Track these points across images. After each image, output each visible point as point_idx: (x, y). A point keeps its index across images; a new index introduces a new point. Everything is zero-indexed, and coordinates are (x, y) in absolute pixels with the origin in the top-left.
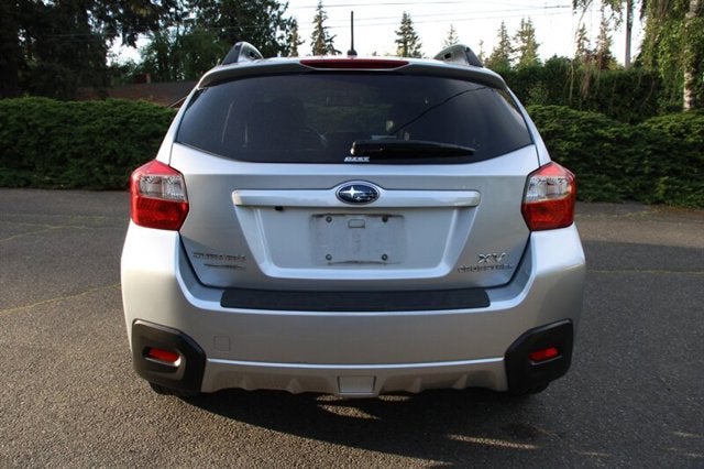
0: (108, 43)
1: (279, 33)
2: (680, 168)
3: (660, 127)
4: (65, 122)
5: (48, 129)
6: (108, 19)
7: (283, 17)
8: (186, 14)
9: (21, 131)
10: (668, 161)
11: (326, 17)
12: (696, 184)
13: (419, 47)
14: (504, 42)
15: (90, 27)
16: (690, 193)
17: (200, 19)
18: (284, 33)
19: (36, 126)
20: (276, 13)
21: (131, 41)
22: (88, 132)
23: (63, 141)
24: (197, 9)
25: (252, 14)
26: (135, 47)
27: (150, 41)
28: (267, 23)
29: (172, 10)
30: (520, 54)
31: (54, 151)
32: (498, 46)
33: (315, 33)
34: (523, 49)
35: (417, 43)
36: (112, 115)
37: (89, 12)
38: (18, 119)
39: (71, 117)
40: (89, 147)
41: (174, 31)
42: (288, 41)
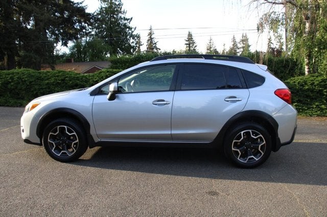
0: (55, 45)
1: (132, 40)
2: (302, 99)
3: (294, 82)
4: (38, 79)
5: (31, 82)
6: (56, 35)
7: (133, 34)
8: (90, 32)
9: (19, 83)
10: (297, 96)
11: (153, 33)
12: (309, 106)
13: (196, 46)
14: (235, 44)
15: (48, 38)
16: (306, 110)
17: (96, 34)
18: (134, 41)
19: (25, 81)
20: (130, 32)
21: (65, 44)
22: (48, 83)
23: (37, 87)
24: (95, 30)
25: (120, 32)
26: (67, 47)
27: (74, 44)
28: (126, 37)
29: (84, 31)
30: (242, 50)
31: (32, 91)
32: (232, 46)
33: (148, 40)
34: (243, 47)
35: (195, 45)
36: (58, 76)
37: (47, 31)
38: (18, 78)
39: (41, 77)
40: (48, 90)
41: (84, 40)
42: (136, 44)
